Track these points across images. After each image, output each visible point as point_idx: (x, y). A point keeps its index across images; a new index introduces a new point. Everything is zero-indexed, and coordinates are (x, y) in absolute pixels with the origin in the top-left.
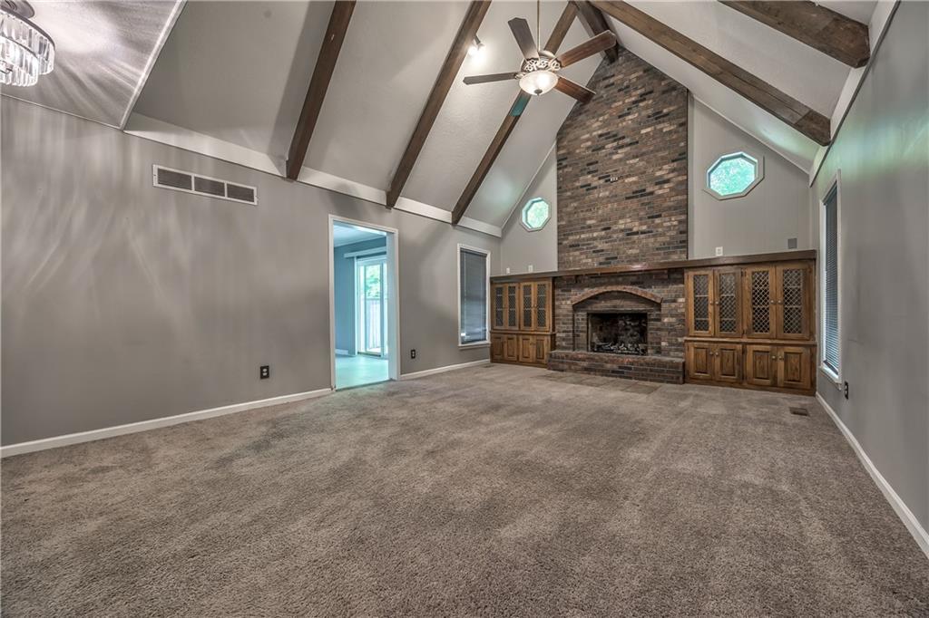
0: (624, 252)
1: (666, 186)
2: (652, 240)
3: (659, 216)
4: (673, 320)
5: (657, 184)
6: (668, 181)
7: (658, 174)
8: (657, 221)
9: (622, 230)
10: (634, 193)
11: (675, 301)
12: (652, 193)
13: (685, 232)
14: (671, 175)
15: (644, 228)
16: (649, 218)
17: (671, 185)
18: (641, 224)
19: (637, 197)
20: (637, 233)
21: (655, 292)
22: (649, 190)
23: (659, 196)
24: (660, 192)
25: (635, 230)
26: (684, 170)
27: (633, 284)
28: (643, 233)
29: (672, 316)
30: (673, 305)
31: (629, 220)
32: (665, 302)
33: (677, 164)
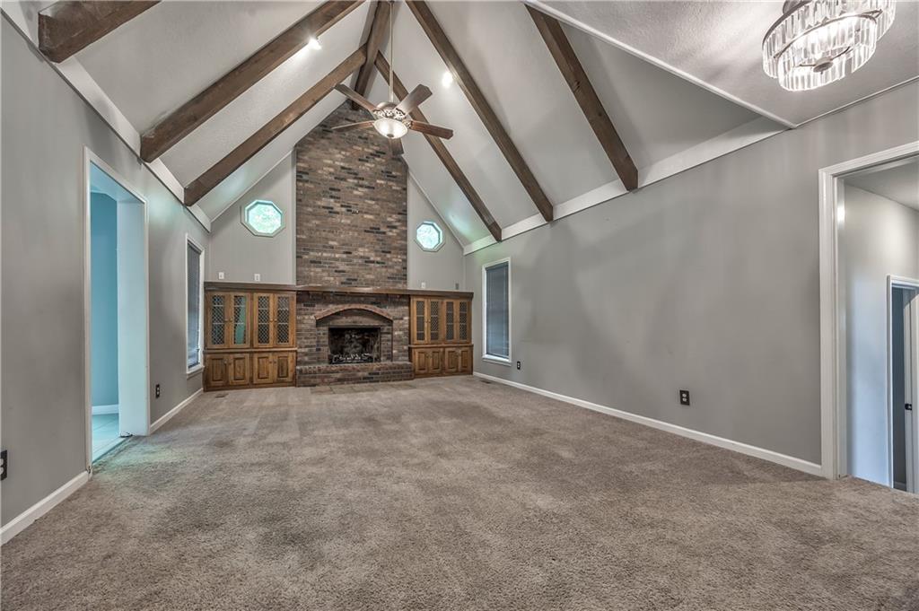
0: (363, 277)
1: (394, 231)
2: (384, 270)
3: (389, 252)
4: (401, 333)
5: (388, 227)
6: (395, 227)
7: (389, 219)
8: (388, 256)
9: (361, 257)
10: (371, 228)
11: (402, 319)
12: (384, 233)
13: (405, 268)
14: (397, 224)
15: (378, 259)
16: (383, 252)
17: (398, 231)
18: (376, 256)
19: (373, 232)
20: (373, 262)
21: (388, 311)
22: (382, 230)
23: (390, 237)
24: (390, 234)
25: (372, 259)
26: (405, 223)
27: (373, 303)
28: (378, 263)
29: (400, 330)
30: (401, 322)
31: (367, 250)
32: (396, 319)
33: (400, 217)
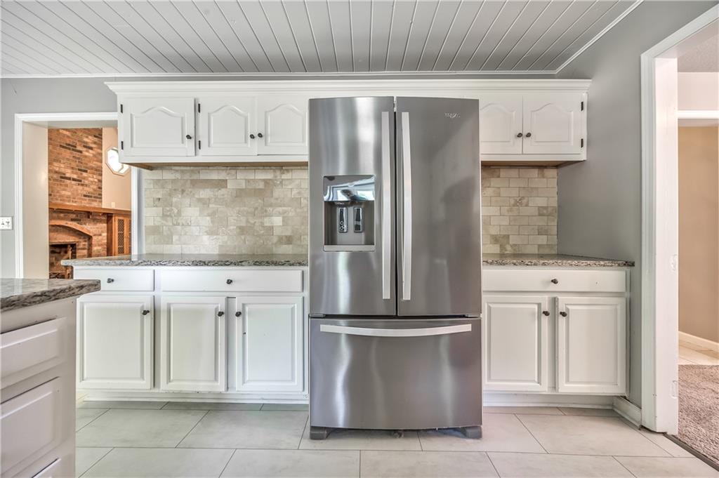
0: (58, 192)
1: (90, 151)
2: (81, 187)
3: (86, 171)
4: (100, 248)
5: (84, 146)
6: (91, 148)
7: (86, 140)
8: (85, 174)
9: (56, 172)
10: (67, 144)
11: (100, 235)
12: (81, 152)
13: (100, 188)
14: (93, 146)
15: (75, 176)
16: (79, 170)
17: (94, 152)
18: (73, 172)
19: (69, 149)
20: (69, 179)
21: (88, 228)
22: (79, 148)
23: (86, 156)
24: (87, 154)
25: (68, 175)
26: (100, 146)
27: (72, 220)
28: (74, 180)
29: (99, 245)
30: (100, 238)
31: (62, 166)
32: (95, 235)
33: (96, 139)
